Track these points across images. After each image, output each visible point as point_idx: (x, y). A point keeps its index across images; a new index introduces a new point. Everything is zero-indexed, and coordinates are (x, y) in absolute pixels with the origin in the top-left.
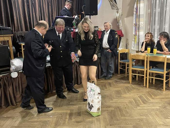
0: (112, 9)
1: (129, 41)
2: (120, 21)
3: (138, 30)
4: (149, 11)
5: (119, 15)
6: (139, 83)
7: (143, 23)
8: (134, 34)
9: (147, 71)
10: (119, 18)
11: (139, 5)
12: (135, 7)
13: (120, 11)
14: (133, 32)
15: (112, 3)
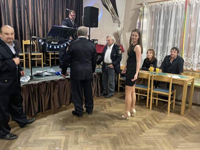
0: (114, 22)
2: (122, 36)
4: (153, 27)
5: (121, 29)
6: (142, 104)
7: (145, 39)
9: (150, 91)
10: (120, 32)
11: (142, 20)
12: (138, 22)
13: (122, 25)
15: (114, 16)
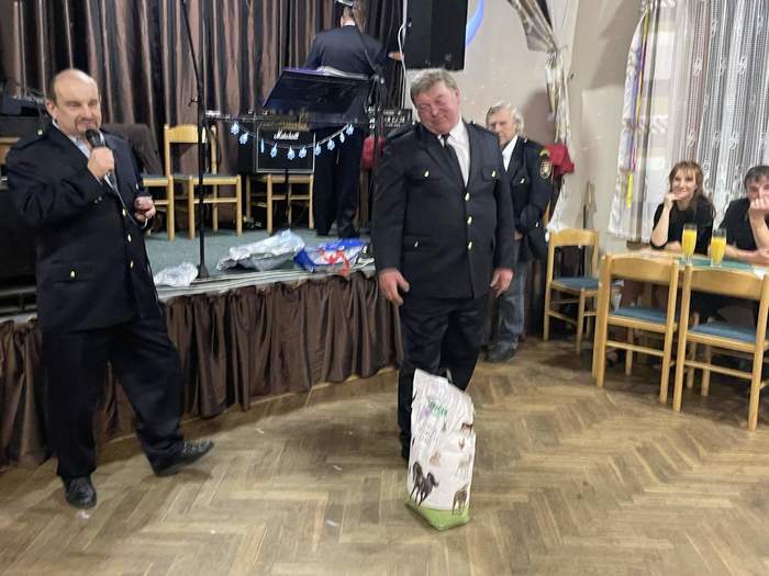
0: (531, 46)
1: (596, 194)
2: (564, 105)
3: (641, 149)
4: (698, 67)
5: (559, 74)
6: (640, 387)
7: (667, 116)
8: (621, 162)
9: (676, 335)
10: (557, 91)
11: (651, 35)
12: (635, 44)
13: (565, 60)
14: (620, 156)
15: (531, 24)
